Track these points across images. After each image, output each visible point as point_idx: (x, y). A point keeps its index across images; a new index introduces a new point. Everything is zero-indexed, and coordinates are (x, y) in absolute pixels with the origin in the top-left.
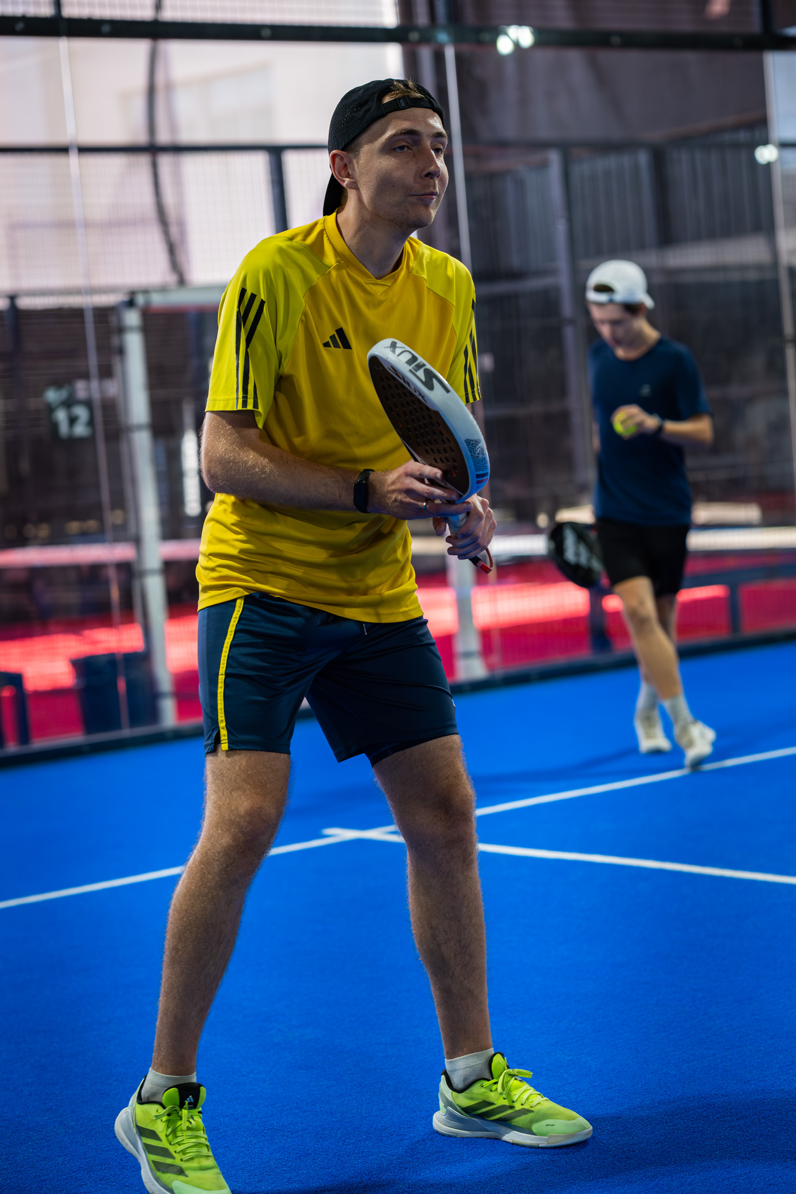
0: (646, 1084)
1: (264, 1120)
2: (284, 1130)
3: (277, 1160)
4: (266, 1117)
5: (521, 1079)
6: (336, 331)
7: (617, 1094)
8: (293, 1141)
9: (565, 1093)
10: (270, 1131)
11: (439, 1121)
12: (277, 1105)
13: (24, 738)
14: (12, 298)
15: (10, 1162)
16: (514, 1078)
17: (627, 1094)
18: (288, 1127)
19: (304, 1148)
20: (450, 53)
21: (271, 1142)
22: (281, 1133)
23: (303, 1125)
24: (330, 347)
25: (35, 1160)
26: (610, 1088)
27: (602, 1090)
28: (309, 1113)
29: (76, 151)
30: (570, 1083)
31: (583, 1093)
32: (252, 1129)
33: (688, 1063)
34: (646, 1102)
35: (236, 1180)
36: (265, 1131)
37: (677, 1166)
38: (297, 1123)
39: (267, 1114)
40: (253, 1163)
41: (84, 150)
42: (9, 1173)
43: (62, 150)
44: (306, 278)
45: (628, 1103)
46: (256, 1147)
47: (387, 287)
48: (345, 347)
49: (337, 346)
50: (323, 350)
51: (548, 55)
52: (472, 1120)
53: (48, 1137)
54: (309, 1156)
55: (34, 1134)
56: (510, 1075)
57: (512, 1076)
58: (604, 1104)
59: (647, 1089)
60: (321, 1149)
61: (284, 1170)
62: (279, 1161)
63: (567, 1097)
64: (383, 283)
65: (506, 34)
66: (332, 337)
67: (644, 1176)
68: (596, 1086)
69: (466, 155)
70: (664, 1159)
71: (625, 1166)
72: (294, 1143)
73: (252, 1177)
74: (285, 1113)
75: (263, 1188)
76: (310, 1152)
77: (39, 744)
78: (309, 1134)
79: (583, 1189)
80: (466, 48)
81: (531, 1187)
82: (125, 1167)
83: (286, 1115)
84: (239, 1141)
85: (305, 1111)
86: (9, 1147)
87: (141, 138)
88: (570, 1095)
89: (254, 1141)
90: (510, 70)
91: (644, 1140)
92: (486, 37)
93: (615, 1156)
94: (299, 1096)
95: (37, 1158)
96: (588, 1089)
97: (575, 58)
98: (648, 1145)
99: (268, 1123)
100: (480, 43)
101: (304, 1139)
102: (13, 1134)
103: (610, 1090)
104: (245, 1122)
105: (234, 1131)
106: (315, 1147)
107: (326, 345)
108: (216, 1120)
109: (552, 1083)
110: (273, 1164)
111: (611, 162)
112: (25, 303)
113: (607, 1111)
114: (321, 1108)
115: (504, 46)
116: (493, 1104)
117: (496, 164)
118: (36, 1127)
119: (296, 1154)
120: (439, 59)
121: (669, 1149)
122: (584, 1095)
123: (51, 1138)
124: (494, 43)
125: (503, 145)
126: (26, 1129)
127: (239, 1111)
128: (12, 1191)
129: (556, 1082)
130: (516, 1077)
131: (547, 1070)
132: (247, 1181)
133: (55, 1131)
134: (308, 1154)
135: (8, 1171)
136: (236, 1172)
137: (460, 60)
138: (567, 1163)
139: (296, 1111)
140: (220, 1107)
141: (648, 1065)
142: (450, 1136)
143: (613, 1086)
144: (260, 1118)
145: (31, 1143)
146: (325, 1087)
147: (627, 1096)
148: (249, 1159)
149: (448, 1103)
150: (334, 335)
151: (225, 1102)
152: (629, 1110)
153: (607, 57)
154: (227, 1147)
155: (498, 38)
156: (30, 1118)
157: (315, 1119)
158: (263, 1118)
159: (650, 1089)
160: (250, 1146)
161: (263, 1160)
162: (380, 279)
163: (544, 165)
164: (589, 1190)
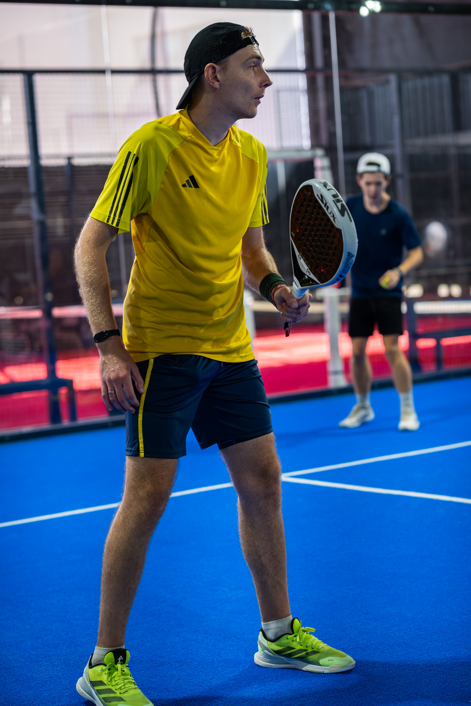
0: (441, 627)
1: (215, 643)
2: (226, 649)
3: (222, 667)
4: (216, 641)
5: (310, 633)
6: (190, 177)
7: (423, 633)
8: (232, 656)
9: (392, 631)
10: (218, 649)
11: (258, 658)
12: (223, 635)
13: (73, 417)
14: (69, 158)
15: (66, 664)
16: (306, 633)
17: (429, 633)
18: (229, 647)
19: (238, 660)
20: (332, 16)
21: (218, 656)
22: (225, 651)
23: (237, 646)
24: (187, 187)
25: (80, 664)
26: (419, 629)
27: (415, 630)
28: (241, 640)
29: (110, 72)
30: (395, 626)
31: (403, 631)
32: (208, 648)
33: (466, 615)
34: (441, 638)
35: (198, 678)
36: (215, 650)
37: (459, 675)
38: (234, 645)
39: (216, 639)
40: (208, 668)
41: (115, 72)
42: (65, 670)
43: (102, 72)
44: (169, 144)
45: (430, 638)
46: (210, 658)
47: (219, 151)
48: (195, 187)
49: (190, 186)
50: (183, 189)
51: (390, 17)
52: (280, 658)
53: (88, 650)
54: (241, 665)
55: (80, 649)
56: (303, 631)
57: (304, 631)
58: (416, 638)
59: (441, 630)
60: (248, 661)
61: (226, 673)
62: (223, 667)
63: (394, 634)
64: (217, 148)
65: (365, 6)
66: (187, 181)
67: (439, 681)
68: (411, 628)
69: (340, 77)
70: (451, 671)
71: (428, 674)
72: (232, 657)
73: (207, 676)
74: (227, 639)
75: (214, 683)
76: (241, 662)
77: (82, 421)
78: (241, 651)
79: (403, 687)
80: (342, 13)
81: (372, 685)
82: (133, 669)
83: (227, 641)
84: (200, 655)
85: (239, 639)
86: (65, 655)
87: (146, 65)
88: (396, 633)
89: (209, 655)
90: (367, 26)
91: (440, 660)
92: (354, 6)
93: (422, 669)
94: (235, 630)
95: (82, 662)
96: (406, 629)
97: (406, 19)
98: (442, 663)
99: (217, 645)
100: (350, 10)
101: (238, 655)
102: (67, 648)
103: (419, 630)
104: (203, 644)
105: (197, 649)
106: (244, 660)
107: (184, 186)
108: (186, 642)
109: (385, 625)
110: (220, 669)
111: (426, 81)
112: (77, 162)
113: (417, 642)
114: (248, 637)
115: (364, 12)
116: (294, 648)
117: (357, 82)
118: (80, 644)
119: (233, 664)
120: (325, 19)
121: (454, 665)
122: (404, 633)
123: (90, 651)
124: (358, 10)
125: (362, 71)
126: (75, 646)
127: (200, 637)
128: (67, 681)
129: (387, 625)
130: (307, 632)
131: (382, 618)
132: (205, 679)
133: (92, 647)
134: (241, 664)
135: (65, 669)
136: (198, 673)
137: (338, 20)
138: (394, 673)
139: (234, 639)
140: (189, 635)
141: (442, 616)
142: (265, 667)
143: (421, 628)
144: (212, 642)
145: (78, 654)
146: (251, 625)
147: (429, 634)
148: (205, 666)
149: (265, 648)
150: (188, 180)
151: (191, 632)
152: (430, 642)
153: (425, 19)
154: (193, 658)
155: (360, 8)
156: (77, 639)
157: (245, 643)
158: (214, 642)
159: (443, 630)
160: (206, 658)
161: (214, 667)
162: (215, 146)
163: (387, 82)
164: (406, 688)
